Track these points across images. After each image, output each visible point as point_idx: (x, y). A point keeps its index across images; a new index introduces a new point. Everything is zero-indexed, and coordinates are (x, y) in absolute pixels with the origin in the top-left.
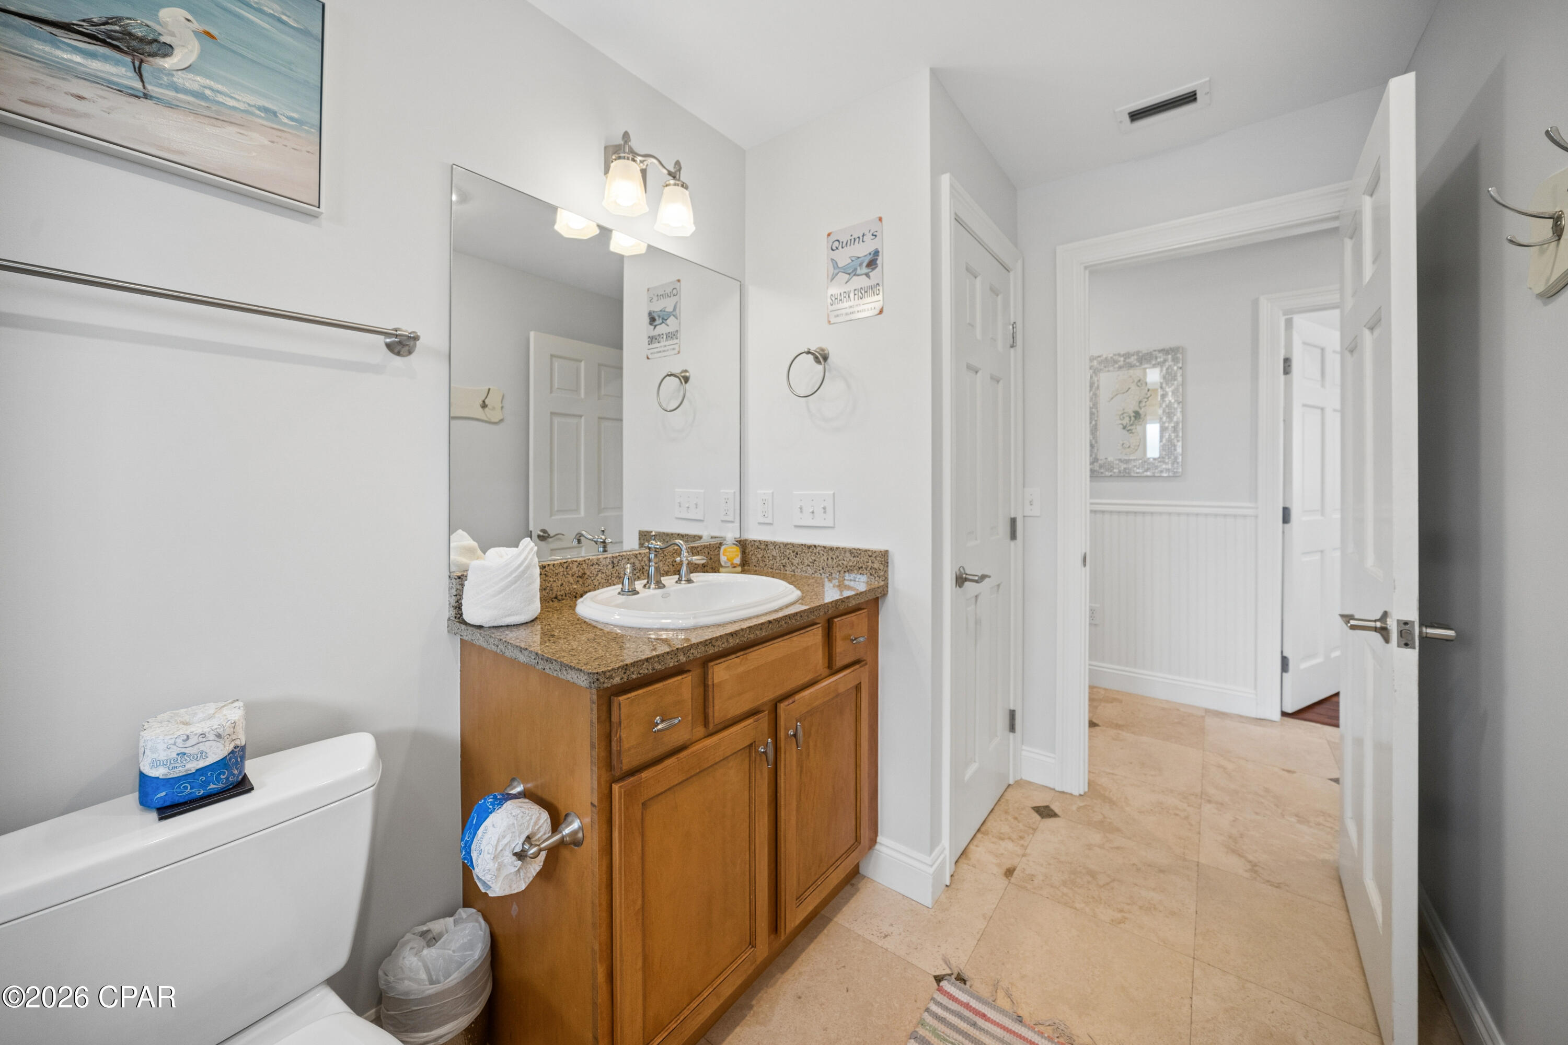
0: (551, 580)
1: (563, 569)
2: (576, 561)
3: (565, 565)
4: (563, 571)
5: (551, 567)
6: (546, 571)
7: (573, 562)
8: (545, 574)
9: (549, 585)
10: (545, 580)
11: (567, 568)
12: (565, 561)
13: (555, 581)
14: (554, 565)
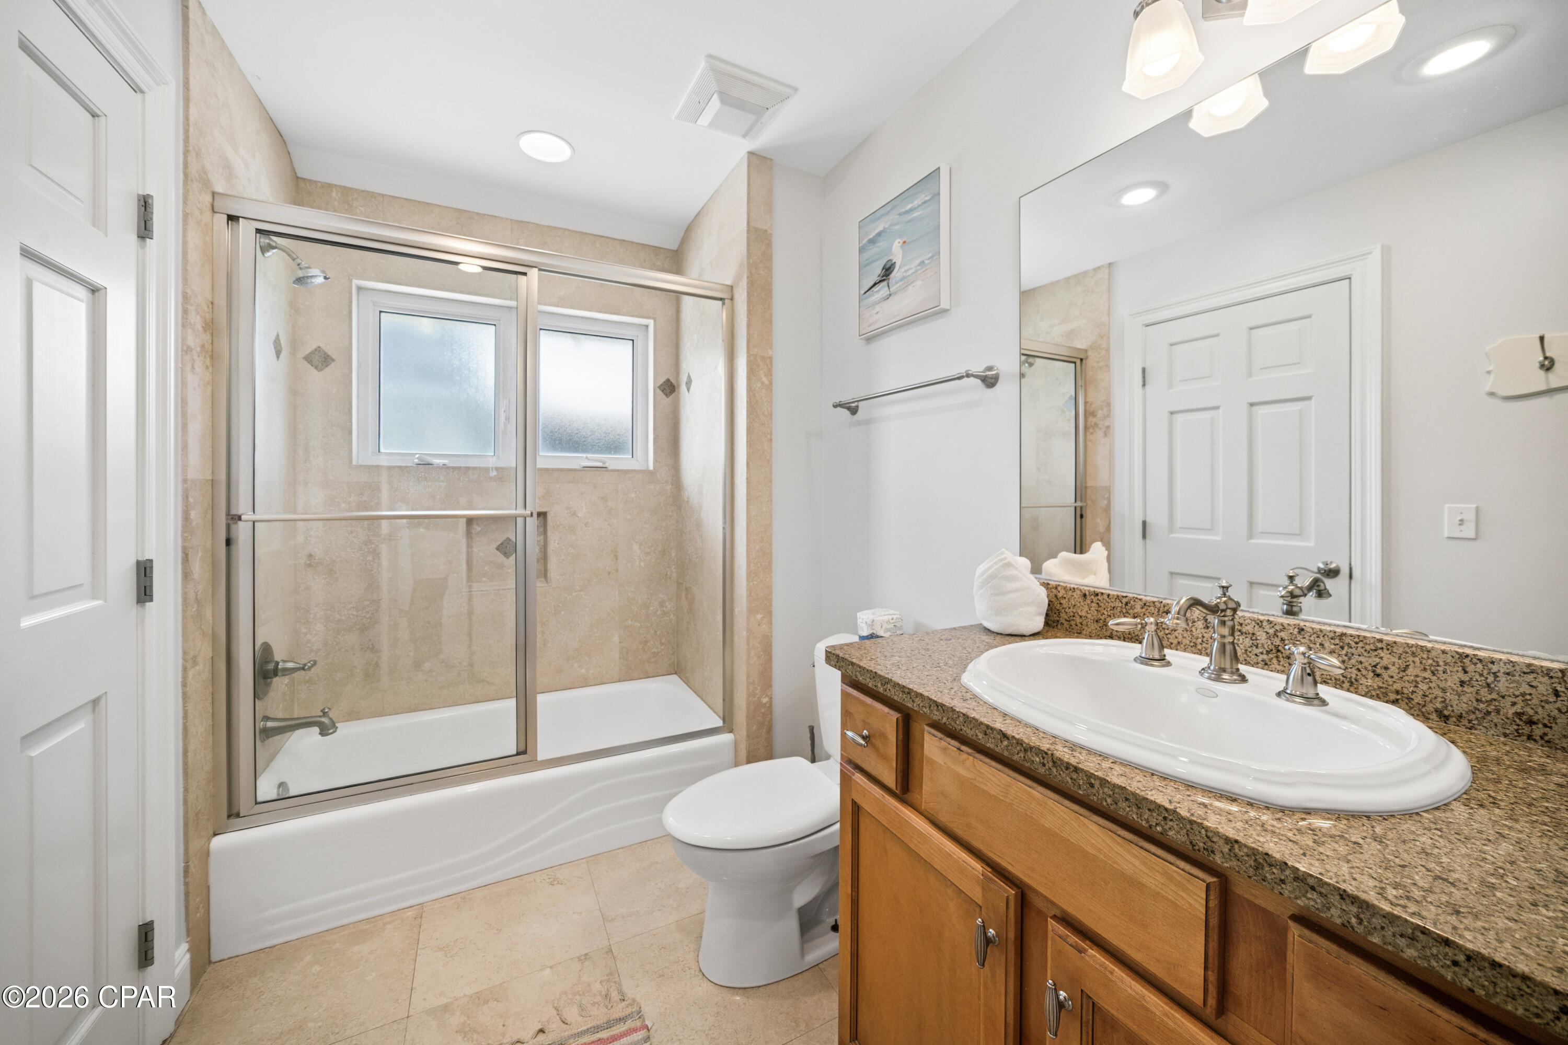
0: (1106, 613)
1: (1120, 605)
2: (1140, 600)
3: (1124, 600)
4: (1121, 607)
5: (1105, 597)
6: (1098, 599)
7: (1135, 599)
8: (1098, 603)
9: (1102, 618)
10: (1097, 610)
11: (1126, 604)
12: (1124, 594)
13: (1110, 616)
14: (1109, 595)
